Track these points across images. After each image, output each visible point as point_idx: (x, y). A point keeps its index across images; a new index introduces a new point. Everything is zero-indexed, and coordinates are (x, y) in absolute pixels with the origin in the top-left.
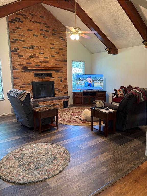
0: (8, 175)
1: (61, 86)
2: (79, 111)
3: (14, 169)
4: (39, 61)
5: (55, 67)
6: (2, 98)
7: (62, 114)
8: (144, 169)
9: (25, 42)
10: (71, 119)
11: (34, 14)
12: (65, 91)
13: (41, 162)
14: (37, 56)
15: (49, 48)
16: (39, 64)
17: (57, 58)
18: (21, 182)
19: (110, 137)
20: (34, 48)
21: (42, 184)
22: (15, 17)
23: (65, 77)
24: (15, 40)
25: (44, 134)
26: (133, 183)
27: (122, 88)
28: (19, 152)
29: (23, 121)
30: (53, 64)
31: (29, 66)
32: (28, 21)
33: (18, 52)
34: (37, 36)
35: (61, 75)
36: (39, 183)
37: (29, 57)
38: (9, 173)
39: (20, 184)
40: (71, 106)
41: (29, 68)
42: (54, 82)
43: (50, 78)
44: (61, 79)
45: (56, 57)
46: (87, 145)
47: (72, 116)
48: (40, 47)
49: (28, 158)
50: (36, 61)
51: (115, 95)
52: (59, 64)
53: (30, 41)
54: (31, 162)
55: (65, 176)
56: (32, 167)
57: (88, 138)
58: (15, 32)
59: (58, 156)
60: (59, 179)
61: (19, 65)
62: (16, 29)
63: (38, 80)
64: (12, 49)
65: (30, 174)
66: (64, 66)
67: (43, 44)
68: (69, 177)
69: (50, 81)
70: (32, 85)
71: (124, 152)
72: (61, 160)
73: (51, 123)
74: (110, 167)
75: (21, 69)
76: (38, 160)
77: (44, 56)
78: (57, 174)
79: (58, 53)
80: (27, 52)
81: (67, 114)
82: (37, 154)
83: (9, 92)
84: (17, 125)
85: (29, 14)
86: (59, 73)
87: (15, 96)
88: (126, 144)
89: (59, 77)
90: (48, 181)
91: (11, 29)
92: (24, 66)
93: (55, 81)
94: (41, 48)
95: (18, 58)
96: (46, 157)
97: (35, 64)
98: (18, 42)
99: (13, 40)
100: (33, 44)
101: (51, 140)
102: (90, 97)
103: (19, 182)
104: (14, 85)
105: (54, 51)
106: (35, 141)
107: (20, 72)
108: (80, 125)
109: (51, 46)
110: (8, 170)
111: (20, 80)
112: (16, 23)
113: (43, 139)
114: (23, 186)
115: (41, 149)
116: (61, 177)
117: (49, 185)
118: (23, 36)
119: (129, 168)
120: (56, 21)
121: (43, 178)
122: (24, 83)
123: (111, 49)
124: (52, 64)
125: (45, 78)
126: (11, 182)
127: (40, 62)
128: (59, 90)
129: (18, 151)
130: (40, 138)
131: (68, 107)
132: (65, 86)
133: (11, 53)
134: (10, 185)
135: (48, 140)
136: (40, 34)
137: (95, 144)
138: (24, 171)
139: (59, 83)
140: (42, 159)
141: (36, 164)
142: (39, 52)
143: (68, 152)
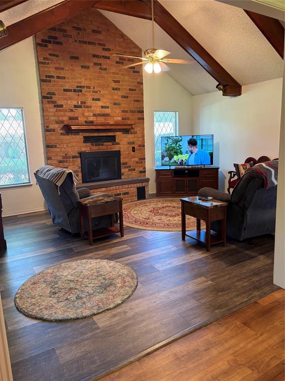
0: (33, 307)
1: (133, 160)
2: (165, 205)
3: (43, 298)
4: (92, 114)
5: (121, 123)
6: (28, 182)
7: (133, 210)
8: (264, 305)
9: (66, 80)
10: (148, 219)
11: (82, 27)
12: (141, 169)
13: (87, 289)
14: (88, 104)
15: (109, 89)
16: (91, 119)
17: (124, 107)
18: (52, 318)
19: (215, 250)
20: (82, 90)
21: (86, 322)
22: (48, 34)
23: (140, 143)
24: (50, 77)
25: (97, 245)
26: (239, 326)
27: (249, 160)
28: (52, 274)
29: (62, 221)
30: (118, 118)
31: (74, 124)
32: (70, 40)
33: (55, 98)
34: (88, 67)
35: (132, 138)
36: (82, 320)
37: (73, 107)
38: (34, 304)
39: (51, 321)
40: (152, 196)
41: (73, 127)
42: (120, 151)
43: (113, 144)
44: (133, 146)
45: (124, 105)
46: (170, 264)
47: (150, 215)
48: (94, 88)
49: (66, 283)
50: (86, 114)
51: (234, 175)
52: (128, 119)
53: (75, 78)
54: (71, 289)
55: (125, 313)
56: (73, 297)
57: (174, 252)
58: (48, 63)
59: (117, 281)
60: (114, 316)
61: (57, 122)
62: (50, 57)
63: (90, 148)
64: (43, 95)
65: (68, 306)
66: (138, 121)
67: (99, 81)
68: (130, 314)
69: (113, 150)
70: (81, 158)
71: (235, 277)
72: (122, 287)
73: (111, 226)
74: (203, 301)
75: (59, 129)
76: (83, 286)
77: (100, 103)
78: (112, 309)
79: (128, 98)
80: (70, 99)
81: (143, 210)
82: (81, 276)
83: (38, 170)
84: (54, 229)
85: (73, 27)
86: (130, 136)
87: (48, 178)
88: (242, 263)
89: (128, 143)
90: (95, 318)
91: (42, 58)
92: (66, 123)
93: (122, 150)
94: (95, 90)
95: (55, 110)
96: (96, 282)
97: (85, 119)
98: (54, 81)
99: (45, 78)
100: (80, 83)
101: (108, 254)
102: (189, 178)
103: (48, 318)
104: (48, 158)
105: (119, 94)
106: (81, 255)
107: (58, 135)
108: (163, 230)
109: (114, 85)
110: (33, 300)
111: (59, 150)
112: (50, 46)
113: (94, 253)
114: (55, 324)
115: (90, 269)
116: (118, 313)
117: (96, 324)
118: (63, 69)
119: (238, 303)
120: (122, 37)
121: (87, 313)
122: (66, 155)
123: (228, 85)
124: (115, 119)
125: (103, 145)
126: (36, 318)
127: (94, 115)
128: (130, 167)
129: (52, 271)
130: (90, 251)
131: (147, 198)
132: (140, 159)
133: (42, 101)
134: (35, 322)
135: (103, 255)
136: (92, 64)
137: (185, 262)
138: (58, 302)
139: (129, 154)
140: (89, 285)
141: (78, 293)
142: (92, 97)
143: (135, 275)
